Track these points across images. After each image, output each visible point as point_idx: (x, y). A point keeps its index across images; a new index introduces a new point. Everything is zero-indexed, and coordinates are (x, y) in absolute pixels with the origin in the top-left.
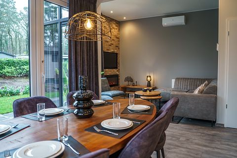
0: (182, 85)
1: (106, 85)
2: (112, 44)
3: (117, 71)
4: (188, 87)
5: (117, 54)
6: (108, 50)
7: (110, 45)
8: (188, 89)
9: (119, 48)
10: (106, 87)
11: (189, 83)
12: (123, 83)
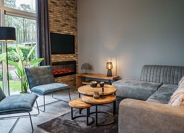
0: (152, 75)
1: (47, 76)
2: (67, 25)
3: (74, 57)
4: (161, 79)
5: (74, 36)
6: (59, 31)
7: (63, 26)
8: (161, 81)
9: (76, 30)
10: (46, 78)
11: (162, 74)
12: (80, 71)
